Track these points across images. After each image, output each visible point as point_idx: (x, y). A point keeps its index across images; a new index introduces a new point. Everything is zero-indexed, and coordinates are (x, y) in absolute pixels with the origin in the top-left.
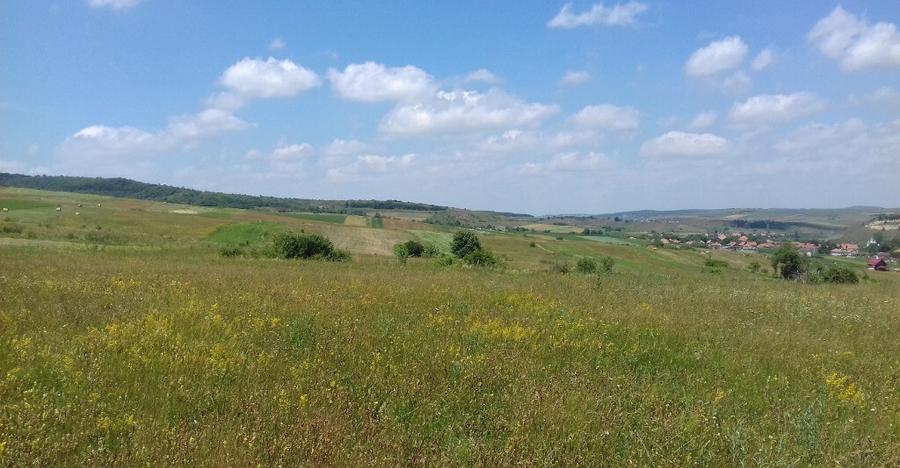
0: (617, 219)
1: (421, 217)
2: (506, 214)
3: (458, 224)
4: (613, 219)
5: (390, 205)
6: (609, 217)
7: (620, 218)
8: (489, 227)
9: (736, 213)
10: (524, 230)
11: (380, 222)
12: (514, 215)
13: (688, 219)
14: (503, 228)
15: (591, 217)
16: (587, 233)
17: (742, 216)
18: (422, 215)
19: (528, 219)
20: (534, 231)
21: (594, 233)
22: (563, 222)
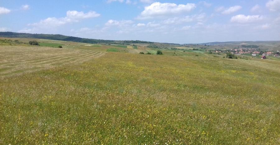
0: (205, 45)
1: (146, 45)
2: (171, 44)
3: (157, 47)
4: (204, 45)
5: (137, 42)
6: (203, 44)
7: (206, 45)
8: (166, 48)
9: (244, 43)
10: (176, 49)
11: (136, 47)
12: (174, 44)
13: (228, 45)
14: (170, 48)
15: (198, 45)
16: (194, 50)
17: (246, 43)
18: (147, 44)
19: (179, 45)
20: (179, 49)
21: (196, 50)
22: (189, 46)
